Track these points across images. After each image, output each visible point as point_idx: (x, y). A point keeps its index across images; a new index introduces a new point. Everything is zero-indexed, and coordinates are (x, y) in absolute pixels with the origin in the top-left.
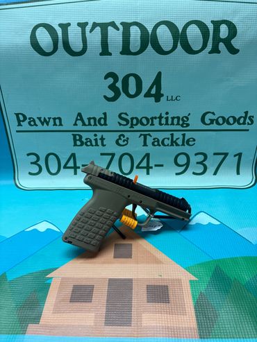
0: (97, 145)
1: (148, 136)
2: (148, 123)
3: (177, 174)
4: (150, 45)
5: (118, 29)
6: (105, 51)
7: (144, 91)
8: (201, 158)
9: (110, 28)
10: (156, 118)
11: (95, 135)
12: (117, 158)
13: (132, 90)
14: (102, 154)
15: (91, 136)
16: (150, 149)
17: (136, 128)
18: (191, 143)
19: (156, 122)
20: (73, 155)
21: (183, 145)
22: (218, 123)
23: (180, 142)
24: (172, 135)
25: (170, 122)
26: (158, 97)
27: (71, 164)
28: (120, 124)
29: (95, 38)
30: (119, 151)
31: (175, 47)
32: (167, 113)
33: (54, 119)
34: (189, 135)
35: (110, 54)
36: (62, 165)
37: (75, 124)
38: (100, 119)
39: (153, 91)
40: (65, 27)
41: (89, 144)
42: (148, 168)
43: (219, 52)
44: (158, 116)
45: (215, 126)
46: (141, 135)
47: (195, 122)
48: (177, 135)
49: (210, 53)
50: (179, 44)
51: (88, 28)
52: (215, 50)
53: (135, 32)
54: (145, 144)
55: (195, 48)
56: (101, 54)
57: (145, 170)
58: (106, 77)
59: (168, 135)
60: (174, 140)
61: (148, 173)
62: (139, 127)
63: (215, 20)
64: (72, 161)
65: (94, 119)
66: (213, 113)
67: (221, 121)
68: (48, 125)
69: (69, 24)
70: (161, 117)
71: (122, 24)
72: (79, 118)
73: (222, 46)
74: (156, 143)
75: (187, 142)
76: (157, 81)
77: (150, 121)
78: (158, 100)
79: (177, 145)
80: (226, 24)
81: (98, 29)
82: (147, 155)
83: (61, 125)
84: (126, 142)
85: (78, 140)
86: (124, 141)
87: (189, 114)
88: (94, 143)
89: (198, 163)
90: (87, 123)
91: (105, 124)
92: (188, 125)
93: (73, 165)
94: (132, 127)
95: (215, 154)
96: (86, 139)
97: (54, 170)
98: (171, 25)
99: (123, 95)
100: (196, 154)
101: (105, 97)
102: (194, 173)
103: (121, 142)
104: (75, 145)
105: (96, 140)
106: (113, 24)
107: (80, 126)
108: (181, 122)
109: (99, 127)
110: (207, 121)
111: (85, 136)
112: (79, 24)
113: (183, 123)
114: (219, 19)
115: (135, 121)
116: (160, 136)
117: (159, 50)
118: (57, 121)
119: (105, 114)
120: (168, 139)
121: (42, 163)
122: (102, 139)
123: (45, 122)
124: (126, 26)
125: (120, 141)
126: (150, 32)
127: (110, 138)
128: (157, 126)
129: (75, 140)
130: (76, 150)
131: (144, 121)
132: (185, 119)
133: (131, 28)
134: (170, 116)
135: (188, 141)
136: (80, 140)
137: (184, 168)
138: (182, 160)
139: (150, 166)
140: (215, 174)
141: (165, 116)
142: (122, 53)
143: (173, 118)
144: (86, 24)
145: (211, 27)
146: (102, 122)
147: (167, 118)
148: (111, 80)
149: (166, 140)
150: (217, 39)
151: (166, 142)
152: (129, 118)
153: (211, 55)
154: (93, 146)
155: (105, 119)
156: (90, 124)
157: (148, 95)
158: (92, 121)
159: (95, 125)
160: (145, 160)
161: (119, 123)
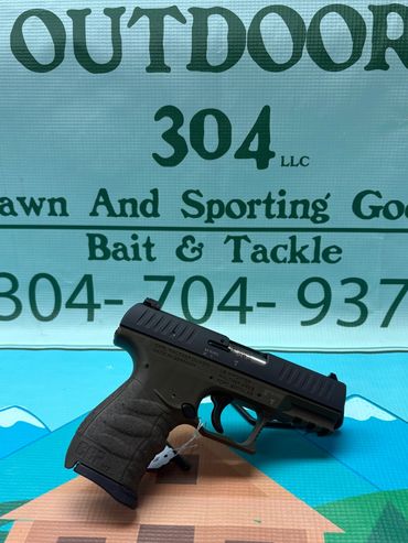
0: (137, 257)
1: (243, 241)
2: (243, 212)
3: (304, 323)
4: (246, 51)
5: (183, 20)
6: (157, 64)
7: (236, 144)
8: (354, 290)
9: (168, 20)
10: (259, 202)
11: (135, 237)
12: (178, 286)
13: (211, 142)
14: (147, 278)
15: (125, 238)
16: (247, 268)
17: (218, 223)
18: (333, 257)
19: (260, 210)
20: (87, 279)
21: (316, 260)
22: (388, 215)
23: (309, 254)
24: (293, 239)
25: (288, 211)
26: (263, 158)
27: (82, 298)
28: (186, 214)
29: (137, 38)
30: (182, 271)
31: (296, 57)
32: (282, 193)
33: (52, 202)
34: (327, 240)
35: (168, 69)
36: (64, 300)
37: (94, 213)
38: (145, 203)
39: (254, 146)
40: (79, 16)
41: (120, 255)
42: (243, 309)
43: (385, 67)
44: (263, 198)
45: (381, 222)
46: (229, 238)
47: (340, 213)
48: (304, 239)
49: (368, 68)
50: (305, 51)
51: (125, 19)
52: (378, 63)
53: (217, 27)
54: (237, 259)
55: (338, 59)
56: (149, 69)
57: (237, 313)
58: (158, 116)
59: (284, 238)
60: (298, 249)
61: (243, 321)
62: (224, 221)
63: (376, 3)
64: (84, 291)
65: (133, 202)
66: (378, 194)
67: (393, 210)
68: (38, 213)
69: (88, 11)
70: (269, 201)
71: (192, 10)
72: (101, 200)
73: (391, 55)
74: (260, 257)
75: (323, 255)
76: (262, 126)
77: (248, 208)
78: (262, 164)
79: (304, 260)
80: (399, 13)
81: (144, 21)
82: (242, 282)
83: (64, 213)
84: (197, 253)
85: (98, 247)
86: (193, 250)
87: (328, 196)
88: (131, 253)
89: (347, 301)
90: (118, 211)
91: (155, 214)
92: (326, 218)
93: (86, 302)
94: (209, 220)
95: (384, 282)
96: (116, 245)
97: (45, 311)
98: (289, 15)
99: (192, 153)
100: (344, 282)
101: (156, 156)
102: (340, 323)
103: (187, 252)
104: (93, 257)
105: (135, 247)
106: (174, 12)
107: (103, 218)
108: (311, 212)
109: (142, 221)
110: (366, 211)
111: (113, 237)
112: (107, 12)
113: (316, 215)
114: (385, 3)
115: (216, 210)
116: (269, 241)
117: (266, 62)
118: (58, 206)
119: (155, 192)
120: (285, 247)
121: (22, 294)
122: (149, 245)
123: (33, 207)
124: (200, 15)
125: (184, 250)
126: (247, 26)
127: (166, 244)
128: (261, 220)
129: (92, 247)
130: (93, 268)
131: (236, 209)
132: (318, 204)
133: (209, 18)
134: (288, 198)
135: (327, 252)
136: (103, 246)
137: (318, 311)
138: (315, 293)
139: (248, 304)
140: (385, 324)
141: (279, 198)
142: (191, 67)
143: (294, 204)
144: (122, 10)
145: (368, 18)
146: (149, 208)
147: (282, 204)
148: (167, 122)
149: (280, 250)
150: (381, 41)
151: (281, 254)
152: (203, 201)
153: (370, 72)
154: (128, 259)
155: (155, 203)
156: (123, 214)
157: (243, 153)
158: (128, 207)
159: (135, 214)
160: (238, 292)
161: (183, 211)
